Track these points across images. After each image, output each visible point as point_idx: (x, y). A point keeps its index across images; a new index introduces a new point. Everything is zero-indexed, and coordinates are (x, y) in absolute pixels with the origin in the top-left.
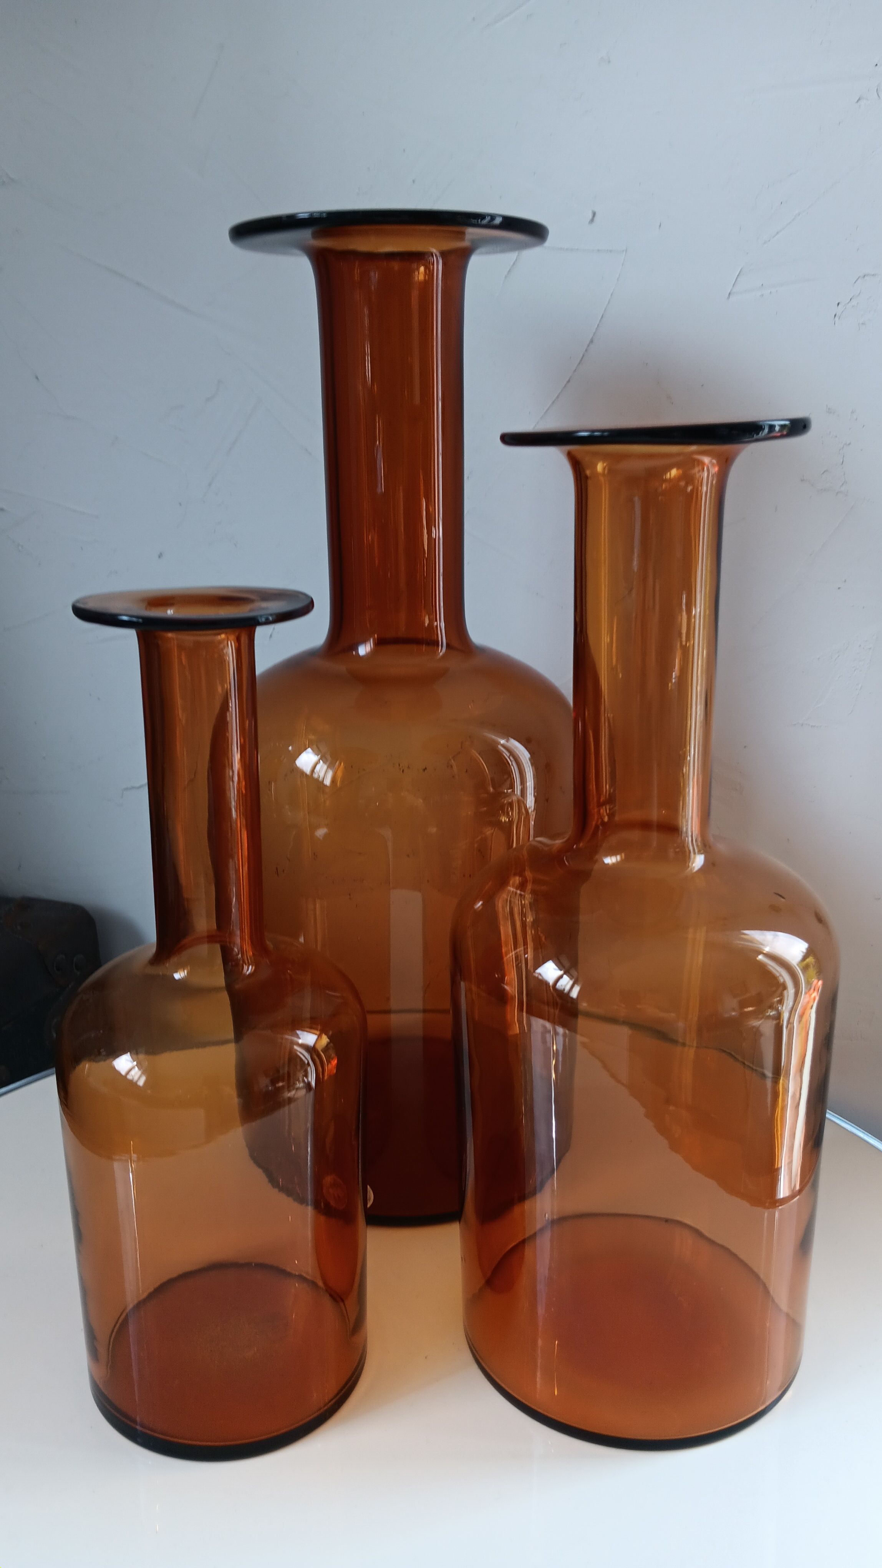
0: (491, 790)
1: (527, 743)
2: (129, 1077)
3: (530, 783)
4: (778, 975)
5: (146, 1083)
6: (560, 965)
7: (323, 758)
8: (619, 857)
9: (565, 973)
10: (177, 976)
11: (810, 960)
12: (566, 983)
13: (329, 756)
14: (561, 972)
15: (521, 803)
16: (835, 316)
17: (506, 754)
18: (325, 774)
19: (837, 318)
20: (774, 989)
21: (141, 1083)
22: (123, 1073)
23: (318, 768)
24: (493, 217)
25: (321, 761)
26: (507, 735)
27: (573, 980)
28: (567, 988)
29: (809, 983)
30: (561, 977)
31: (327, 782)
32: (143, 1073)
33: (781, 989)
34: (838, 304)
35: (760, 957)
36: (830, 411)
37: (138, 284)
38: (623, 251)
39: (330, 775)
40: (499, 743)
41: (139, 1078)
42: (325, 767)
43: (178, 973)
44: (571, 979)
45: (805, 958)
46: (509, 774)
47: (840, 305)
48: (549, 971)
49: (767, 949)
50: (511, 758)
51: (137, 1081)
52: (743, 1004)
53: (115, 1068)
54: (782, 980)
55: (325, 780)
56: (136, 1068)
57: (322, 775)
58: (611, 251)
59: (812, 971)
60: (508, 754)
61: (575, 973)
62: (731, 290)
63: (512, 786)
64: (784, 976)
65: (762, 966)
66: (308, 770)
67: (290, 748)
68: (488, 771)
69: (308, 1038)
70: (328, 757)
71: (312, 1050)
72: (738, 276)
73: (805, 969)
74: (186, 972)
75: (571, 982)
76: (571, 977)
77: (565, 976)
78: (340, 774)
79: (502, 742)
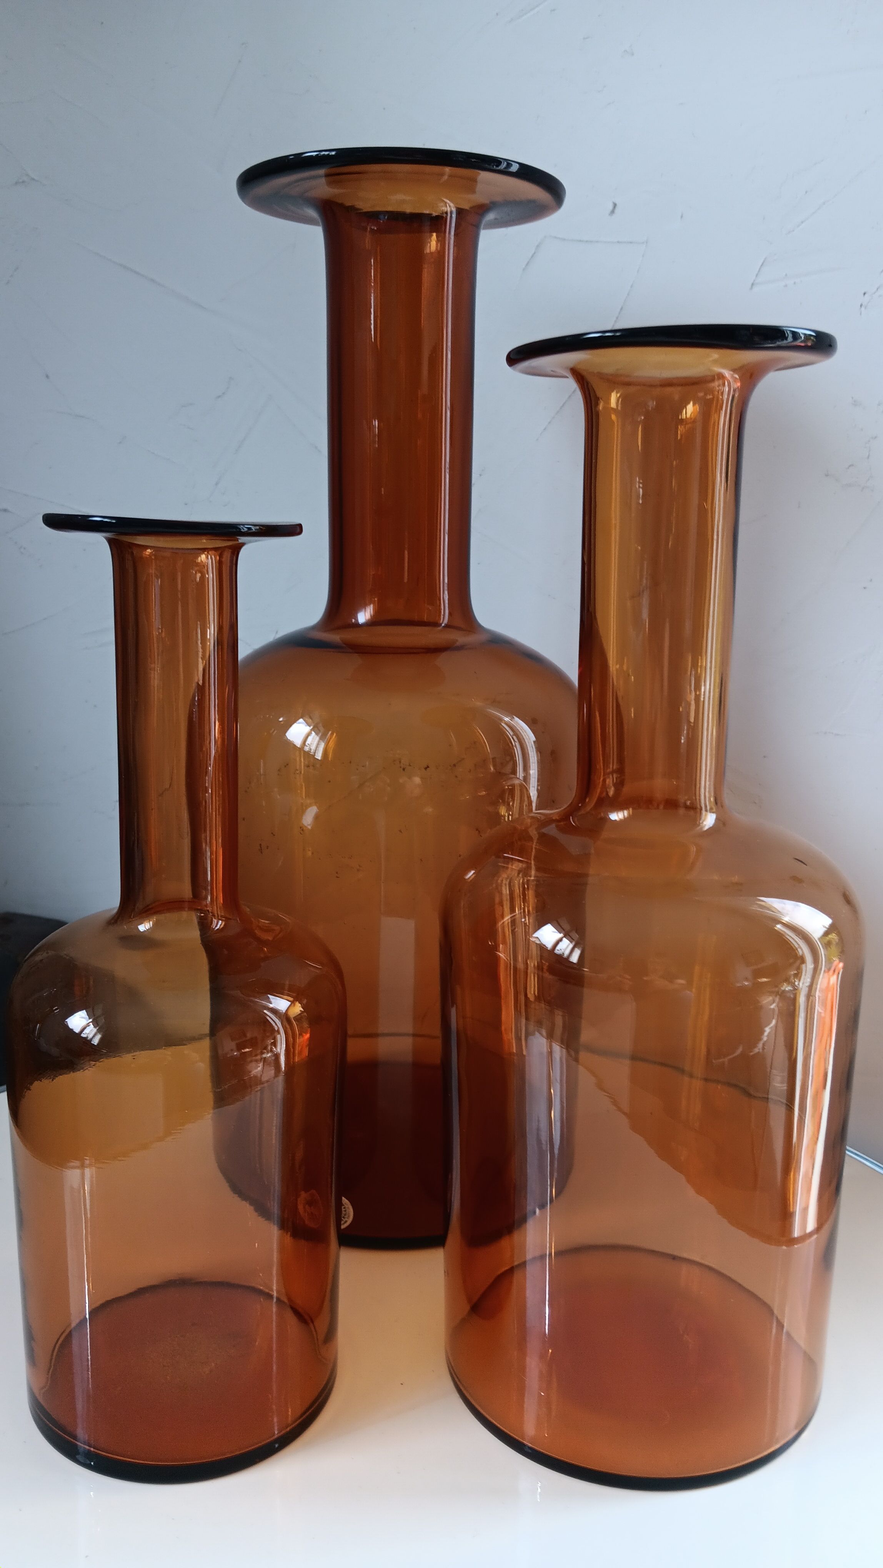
0: (492, 769)
1: (532, 723)
2: (83, 1035)
3: (534, 772)
4: (797, 946)
5: (101, 1040)
6: (559, 928)
7: (315, 729)
8: (626, 813)
9: (565, 936)
10: (142, 928)
11: (833, 936)
12: (565, 946)
13: (320, 727)
14: (561, 935)
15: (524, 789)
16: (861, 306)
17: (510, 733)
18: (316, 745)
19: (863, 308)
20: (791, 961)
21: (96, 1041)
22: (77, 1031)
23: (309, 741)
24: (509, 163)
25: (313, 732)
26: (512, 713)
27: (574, 943)
28: (567, 953)
29: (829, 961)
30: (561, 940)
31: (319, 756)
32: (99, 1031)
33: (799, 962)
34: (865, 294)
35: (779, 926)
36: (855, 403)
37: (153, 280)
38: (643, 243)
39: (322, 745)
40: (501, 720)
41: (94, 1036)
42: (317, 738)
43: (143, 925)
44: (571, 942)
45: (826, 934)
46: (512, 756)
47: (866, 295)
48: (548, 935)
49: (786, 919)
50: (514, 737)
51: (91, 1039)
52: (758, 974)
53: (68, 1027)
54: (801, 953)
55: (316, 754)
56: (92, 1026)
57: (313, 748)
58: (631, 243)
59: (834, 949)
60: (512, 733)
61: (576, 936)
62: (754, 281)
63: (514, 772)
64: (804, 949)
65: (779, 935)
66: (298, 743)
67: (281, 719)
68: (490, 750)
69: (281, 1004)
70: (322, 729)
71: (285, 1017)
72: (761, 266)
73: (827, 945)
74: (151, 923)
75: (571, 946)
76: (571, 939)
77: (564, 939)
78: (332, 744)
79: (507, 719)
